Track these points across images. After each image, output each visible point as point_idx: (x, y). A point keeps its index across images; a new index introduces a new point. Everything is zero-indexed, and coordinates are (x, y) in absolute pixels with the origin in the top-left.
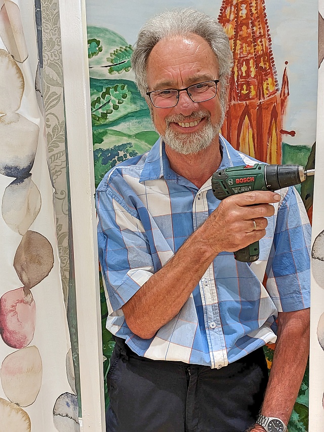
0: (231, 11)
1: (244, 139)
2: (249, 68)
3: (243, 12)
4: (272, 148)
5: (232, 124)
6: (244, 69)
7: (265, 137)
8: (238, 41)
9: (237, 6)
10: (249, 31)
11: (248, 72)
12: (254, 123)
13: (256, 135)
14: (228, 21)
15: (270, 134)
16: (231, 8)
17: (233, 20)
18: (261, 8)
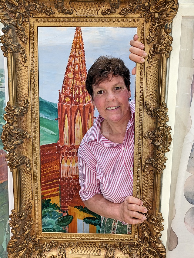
0: (71, 67)
1: (77, 120)
2: (79, 91)
3: (77, 68)
4: (90, 124)
5: (72, 114)
6: (77, 91)
7: (87, 120)
8: (75, 80)
9: (74, 65)
10: (80, 76)
11: (79, 93)
12: (82, 114)
13: (82, 119)
14: (70, 71)
15: (88, 118)
16: (71, 66)
17: (72, 71)
18: (84, 67)
